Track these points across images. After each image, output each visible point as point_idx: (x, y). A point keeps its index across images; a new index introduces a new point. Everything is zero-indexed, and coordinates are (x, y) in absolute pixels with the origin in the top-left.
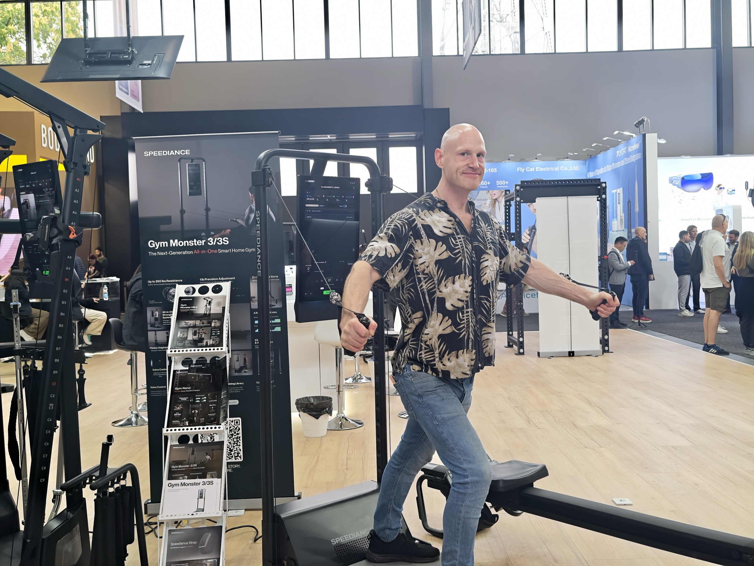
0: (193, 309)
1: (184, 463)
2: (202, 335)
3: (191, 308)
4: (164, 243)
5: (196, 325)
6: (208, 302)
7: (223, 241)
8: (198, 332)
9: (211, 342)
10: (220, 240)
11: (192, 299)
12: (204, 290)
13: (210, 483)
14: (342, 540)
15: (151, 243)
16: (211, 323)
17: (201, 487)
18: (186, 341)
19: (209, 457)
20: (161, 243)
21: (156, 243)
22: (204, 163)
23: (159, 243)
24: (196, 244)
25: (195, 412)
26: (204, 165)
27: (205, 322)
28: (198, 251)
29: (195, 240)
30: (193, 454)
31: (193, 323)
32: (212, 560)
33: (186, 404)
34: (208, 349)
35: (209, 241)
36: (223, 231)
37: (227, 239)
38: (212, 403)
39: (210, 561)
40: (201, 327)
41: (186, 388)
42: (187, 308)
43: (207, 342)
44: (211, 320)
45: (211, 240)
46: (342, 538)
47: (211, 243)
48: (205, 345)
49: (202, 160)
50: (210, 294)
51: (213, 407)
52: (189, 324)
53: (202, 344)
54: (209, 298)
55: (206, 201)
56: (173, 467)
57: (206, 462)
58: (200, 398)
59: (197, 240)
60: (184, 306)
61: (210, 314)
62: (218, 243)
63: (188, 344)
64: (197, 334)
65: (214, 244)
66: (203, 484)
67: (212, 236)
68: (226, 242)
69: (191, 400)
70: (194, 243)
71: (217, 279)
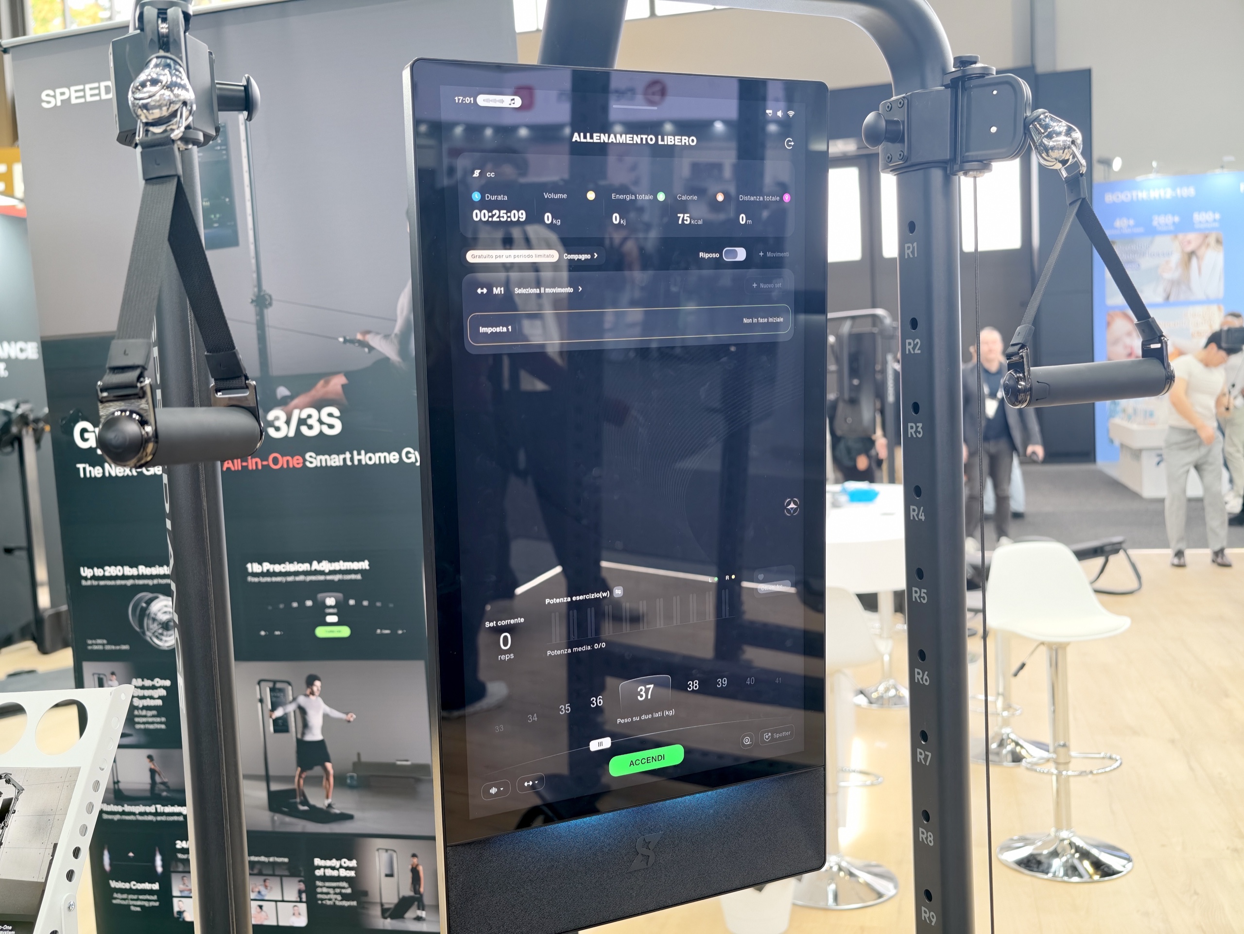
7: (321, 422)
10: (310, 416)
15: (83, 431)
35: (271, 424)
36: (321, 382)
45: (277, 418)
47: (278, 429)
55: (254, 267)
62: (304, 430)
65: (292, 434)
68: (331, 426)
71: (305, 567)
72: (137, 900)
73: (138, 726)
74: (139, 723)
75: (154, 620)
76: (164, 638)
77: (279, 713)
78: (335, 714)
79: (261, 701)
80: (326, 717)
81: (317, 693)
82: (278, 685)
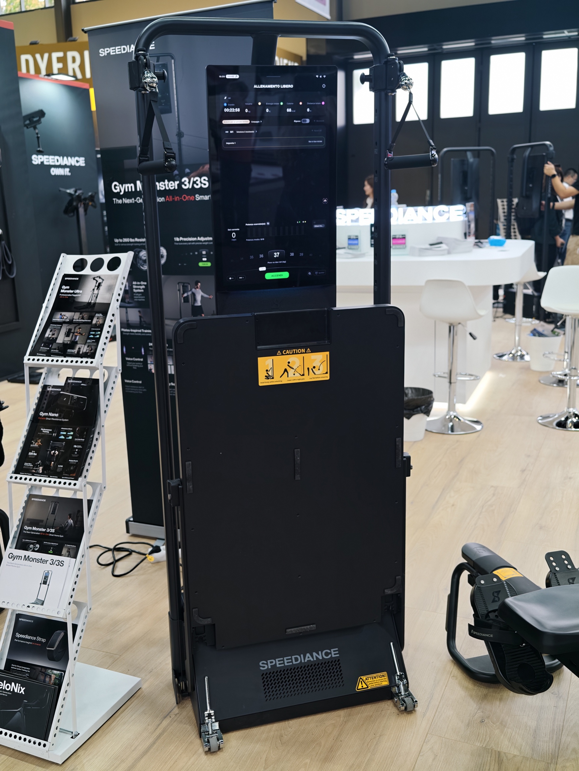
0: (76, 294)
1: (40, 524)
2: (76, 336)
3: (74, 293)
4: (129, 185)
5: (73, 319)
6: (97, 285)
7: (201, 182)
8: (73, 331)
9: (84, 349)
10: (197, 180)
11: (78, 279)
12: (97, 265)
13: (60, 563)
14: (279, 664)
15: (115, 185)
16: (91, 318)
17: (47, 567)
18: (54, 344)
19: (72, 521)
20: (127, 185)
21: (121, 185)
22: (173, 61)
23: (124, 185)
24: (168, 186)
25: (54, 453)
26: (173, 65)
27: (86, 315)
28: (171, 197)
29: (166, 181)
30: (53, 513)
31: (71, 317)
32: (58, 672)
33: (47, 439)
34: (80, 360)
35: (183, 183)
36: (201, 167)
37: (207, 179)
38: (78, 443)
39: (55, 672)
40: (79, 324)
41: (53, 415)
42: (68, 291)
43: (79, 349)
44: (94, 313)
45: (185, 181)
46: (279, 661)
47: (185, 185)
48: (76, 353)
49: (169, 58)
50: (104, 271)
51: (77, 450)
52: (65, 317)
53: (73, 351)
54: (100, 278)
55: (177, 121)
56: (26, 528)
57: (67, 529)
58: (65, 433)
59: (169, 181)
60: (66, 289)
61: (95, 304)
62: (195, 186)
63: (55, 349)
64: (71, 335)
65: (190, 187)
66: (52, 563)
67: (188, 175)
68: (205, 184)
69: (54, 434)
70: (165, 185)
71: (195, 239)
72: (136, 364)
73: (135, 300)
74: (135, 298)
75: (141, 259)
76: (144, 266)
77: (185, 295)
78: (206, 296)
79: (179, 290)
80: (202, 297)
81: (199, 288)
82: (185, 284)
